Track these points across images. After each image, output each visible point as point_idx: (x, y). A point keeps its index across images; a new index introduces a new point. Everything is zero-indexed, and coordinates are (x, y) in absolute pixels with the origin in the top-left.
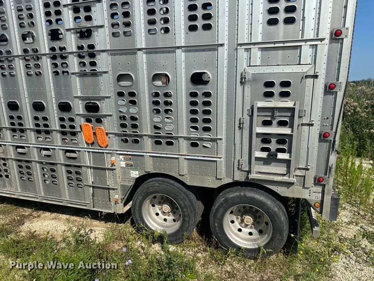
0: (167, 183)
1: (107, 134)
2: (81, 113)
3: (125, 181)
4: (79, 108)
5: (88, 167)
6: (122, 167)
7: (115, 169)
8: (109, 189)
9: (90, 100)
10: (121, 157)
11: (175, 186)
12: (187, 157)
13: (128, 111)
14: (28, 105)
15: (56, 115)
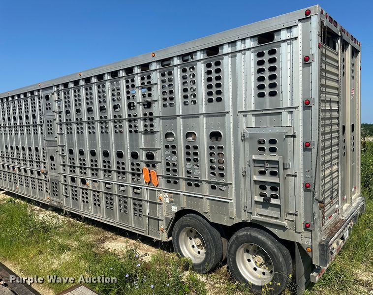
0: (196, 218)
1: (158, 176)
2: (144, 160)
3: (168, 214)
4: (143, 156)
5: (145, 201)
6: (167, 203)
7: (162, 204)
8: (158, 220)
9: (150, 151)
10: (166, 194)
11: (201, 222)
12: (208, 197)
13: (171, 159)
14: (114, 153)
15: (129, 161)
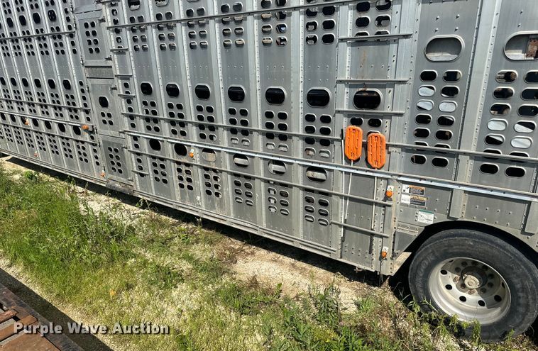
0: (492, 242)
1: (388, 146)
2: (346, 109)
3: (403, 226)
4: (343, 100)
5: (341, 196)
6: (402, 204)
7: (390, 206)
8: (373, 235)
9: (366, 86)
10: (405, 187)
11: (505, 250)
13: (436, 108)
14: (258, 92)
15: (301, 111)
